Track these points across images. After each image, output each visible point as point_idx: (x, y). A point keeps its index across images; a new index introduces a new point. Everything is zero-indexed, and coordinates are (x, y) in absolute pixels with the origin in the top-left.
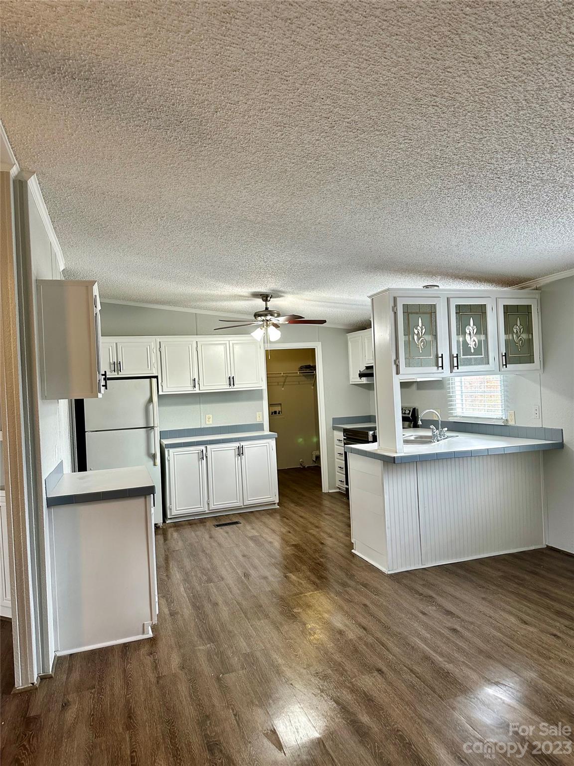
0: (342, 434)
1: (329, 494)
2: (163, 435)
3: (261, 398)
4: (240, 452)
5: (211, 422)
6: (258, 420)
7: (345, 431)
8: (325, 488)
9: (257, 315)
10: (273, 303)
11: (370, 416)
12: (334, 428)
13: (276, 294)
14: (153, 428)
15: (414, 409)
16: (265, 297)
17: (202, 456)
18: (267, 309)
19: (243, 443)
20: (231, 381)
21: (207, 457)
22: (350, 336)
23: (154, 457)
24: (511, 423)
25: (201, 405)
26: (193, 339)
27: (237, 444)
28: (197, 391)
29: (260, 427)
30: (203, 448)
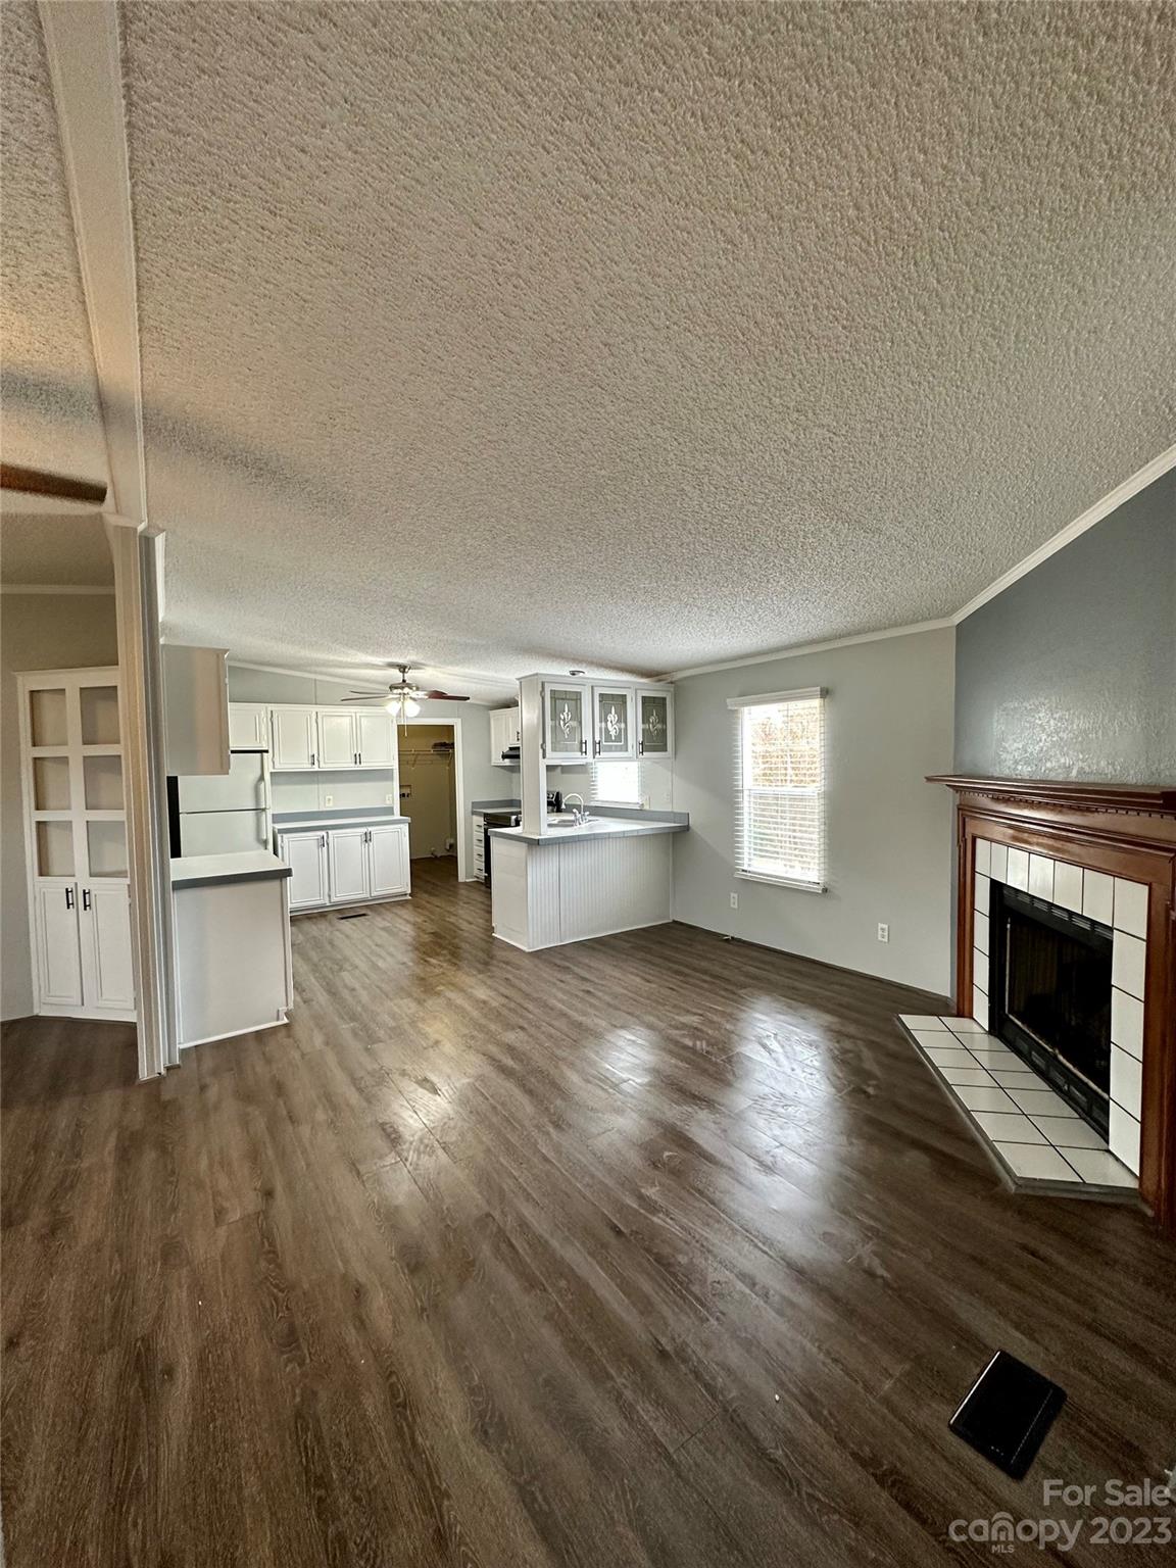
0: (482, 819)
1: (465, 883)
2: (277, 818)
3: (392, 779)
4: (367, 838)
5: (331, 804)
6: (388, 803)
7: (486, 815)
8: (462, 878)
9: (392, 687)
10: (410, 675)
11: (512, 800)
12: (473, 813)
13: (416, 666)
14: (264, 810)
15: (558, 793)
16: (403, 668)
17: (322, 843)
18: (404, 681)
19: (370, 829)
20: (357, 758)
21: (328, 844)
22: (492, 713)
23: (265, 843)
25: (320, 786)
26: (313, 709)
27: (364, 830)
28: (316, 768)
29: (389, 811)
30: (324, 833)
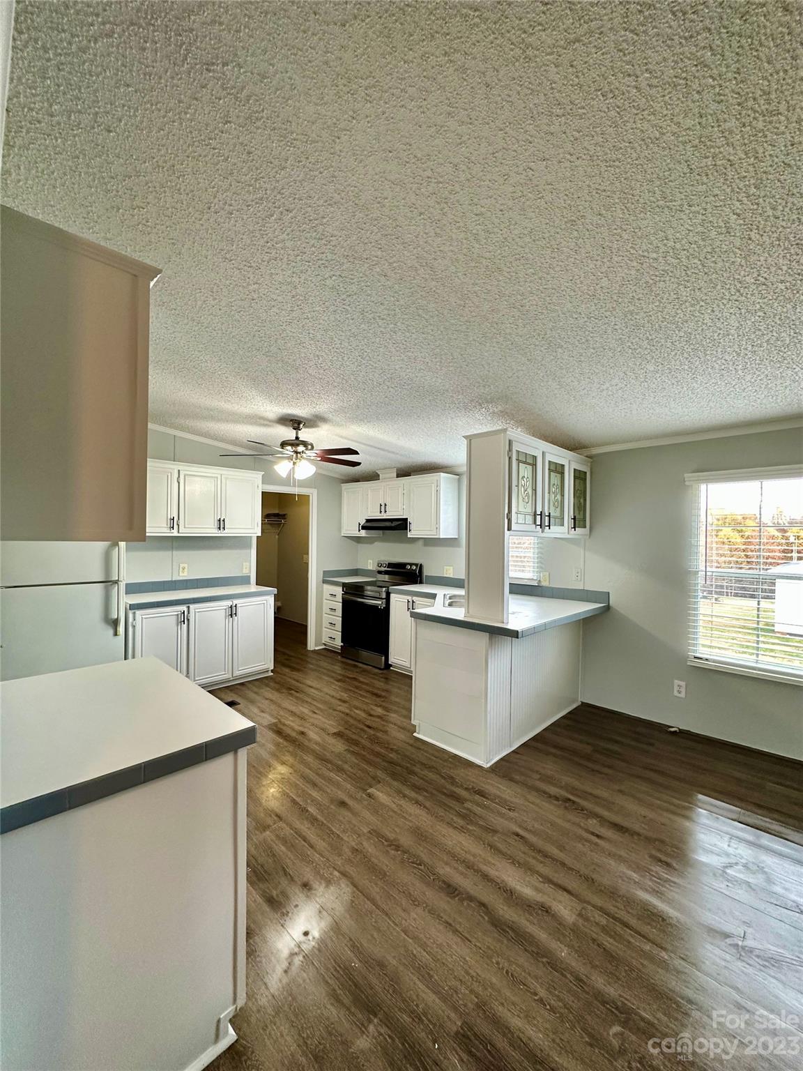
0: (341, 589)
1: (314, 652)
3: (250, 547)
4: (232, 612)
5: (186, 574)
6: (245, 572)
7: (344, 585)
8: (312, 645)
9: (283, 444)
12: (324, 582)
14: (116, 582)
15: (421, 565)
16: (296, 423)
17: (184, 619)
18: (297, 438)
19: (235, 602)
20: (221, 524)
21: (188, 620)
22: (344, 486)
23: (115, 623)
24: (545, 584)
25: (174, 552)
26: (174, 467)
27: (229, 603)
28: (175, 533)
29: (245, 580)
30: (184, 608)
